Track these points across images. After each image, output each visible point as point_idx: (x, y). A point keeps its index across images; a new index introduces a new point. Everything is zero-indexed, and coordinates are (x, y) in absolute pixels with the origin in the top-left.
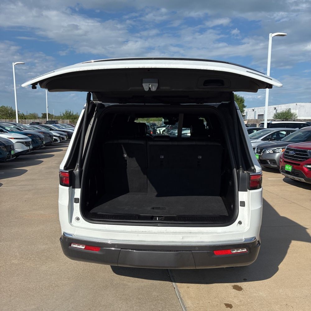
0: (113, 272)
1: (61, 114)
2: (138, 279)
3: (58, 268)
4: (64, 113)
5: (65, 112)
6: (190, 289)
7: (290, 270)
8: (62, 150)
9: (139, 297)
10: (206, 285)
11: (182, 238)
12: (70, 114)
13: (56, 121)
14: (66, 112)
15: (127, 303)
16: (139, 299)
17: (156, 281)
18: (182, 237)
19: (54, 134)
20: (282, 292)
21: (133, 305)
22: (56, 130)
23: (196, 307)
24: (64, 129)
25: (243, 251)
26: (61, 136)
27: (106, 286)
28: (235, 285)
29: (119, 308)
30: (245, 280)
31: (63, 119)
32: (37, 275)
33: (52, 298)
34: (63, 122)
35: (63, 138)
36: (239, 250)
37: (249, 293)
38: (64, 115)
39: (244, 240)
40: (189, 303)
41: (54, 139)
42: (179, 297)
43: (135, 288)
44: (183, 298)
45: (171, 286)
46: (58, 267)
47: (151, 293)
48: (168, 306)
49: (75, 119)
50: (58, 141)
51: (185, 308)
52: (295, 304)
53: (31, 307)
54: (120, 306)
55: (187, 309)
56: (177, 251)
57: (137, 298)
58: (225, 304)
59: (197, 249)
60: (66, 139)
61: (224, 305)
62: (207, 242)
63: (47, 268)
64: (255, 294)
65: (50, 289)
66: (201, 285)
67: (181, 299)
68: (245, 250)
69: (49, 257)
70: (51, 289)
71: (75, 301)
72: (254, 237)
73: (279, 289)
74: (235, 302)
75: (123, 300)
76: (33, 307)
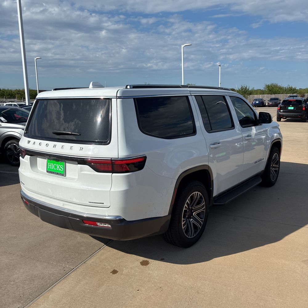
5: (241, 87)
12: (245, 89)
30: (162, 260)
44: (93, 257)
55: (84, 264)
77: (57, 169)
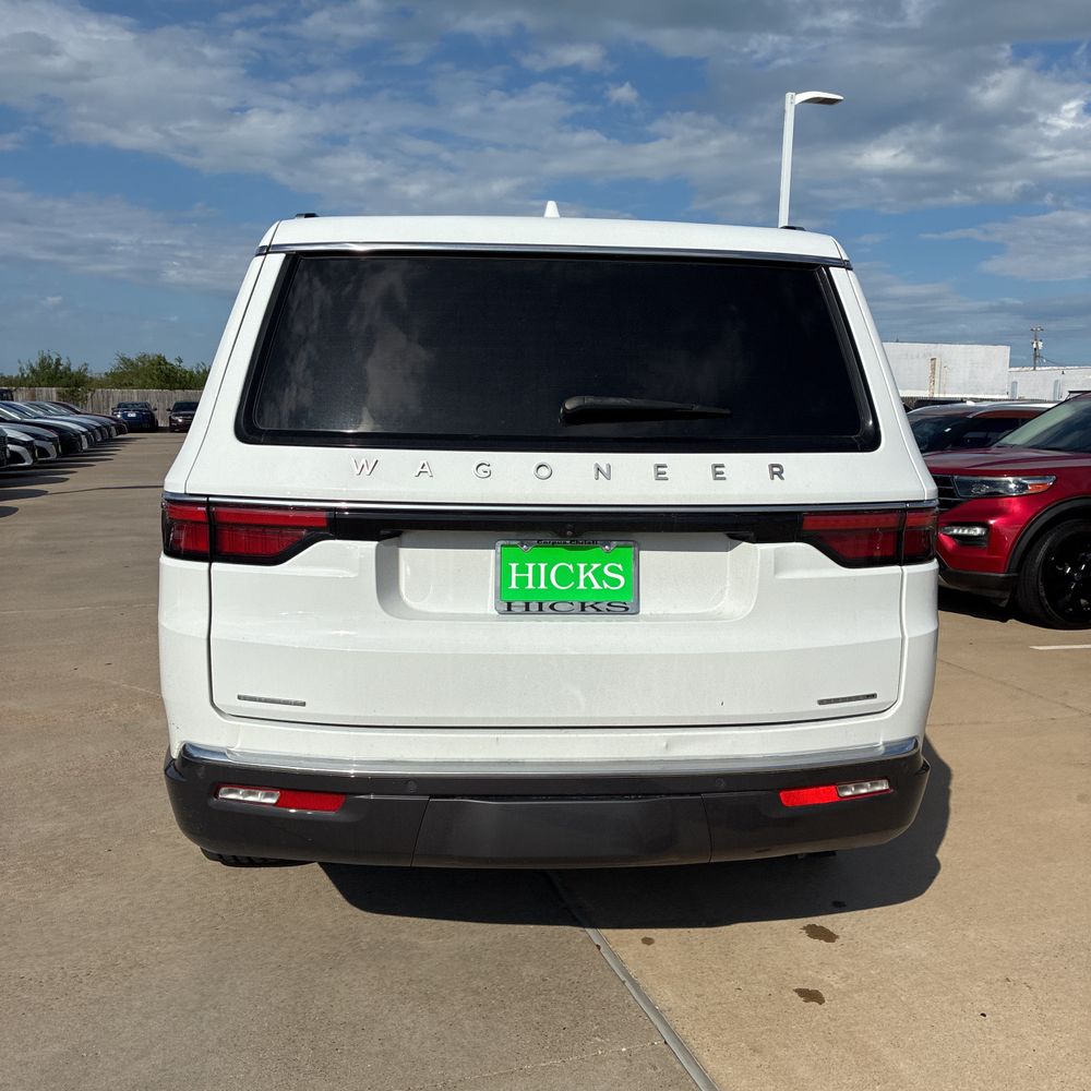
0: (347, 904)
1: (21, 369)
2: (452, 923)
3: (126, 902)
4: (34, 365)
5: (38, 361)
6: (658, 948)
7: (978, 866)
8: (44, 493)
9: (474, 984)
10: (707, 929)
11: (667, 746)
12: (57, 368)
13: (6, 391)
14: (43, 361)
15: (432, 1011)
16: (476, 992)
17: (522, 926)
18: (664, 744)
19: (11, 433)
20: (976, 939)
21: (460, 1016)
22: (14, 421)
23: (697, 1009)
24: (40, 417)
25: (878, 788)
26: (37, 443)
27: (336, 955)
28: (809, 926)
29: (408, 1029)
30: (840, 906)
31: (30, 386)
32: (44, 929)
33: (125, 1011)
34: (33, 397)
35: (43, 452)
36: (862, 787)
37: (865, 948)
38: (33, 371)
39: (882, 749)
40: (665, 996)
41: (11, 452)
42: (623, 979)
43: (451, 957)
44: (639, 980)
45: (582, 942)
46: (124, 898)
47: (516, 968)
48: (591, 1011)
49: (77, 385)
50: (24, 462)
51: (659, 1014)
52: (1035, 975)
53: (48, 1049)
54: (407, 1022)
55: (666, 1015)
56: (646, 795)
57: (465, 990)
58: (796, 991)
59: (723, 785)
60: (53, 456)
61: (796, 995)
62: (754, 760)
63: (81, 901)
64: (888, 952)
65: (111, 979)
66: (691, 930)
67: (636, 985)
68: (883, 786)
69: (77, 862)
70: (113, 976)
71: (223, 1015)
72: (914, 738)
73: (963, 929)
74: (827, 981)
75: (413, 999)
76: (57, 1048)
77: (582, 586)
